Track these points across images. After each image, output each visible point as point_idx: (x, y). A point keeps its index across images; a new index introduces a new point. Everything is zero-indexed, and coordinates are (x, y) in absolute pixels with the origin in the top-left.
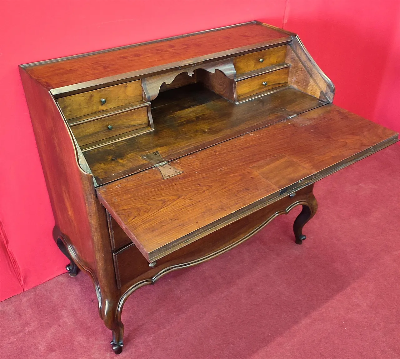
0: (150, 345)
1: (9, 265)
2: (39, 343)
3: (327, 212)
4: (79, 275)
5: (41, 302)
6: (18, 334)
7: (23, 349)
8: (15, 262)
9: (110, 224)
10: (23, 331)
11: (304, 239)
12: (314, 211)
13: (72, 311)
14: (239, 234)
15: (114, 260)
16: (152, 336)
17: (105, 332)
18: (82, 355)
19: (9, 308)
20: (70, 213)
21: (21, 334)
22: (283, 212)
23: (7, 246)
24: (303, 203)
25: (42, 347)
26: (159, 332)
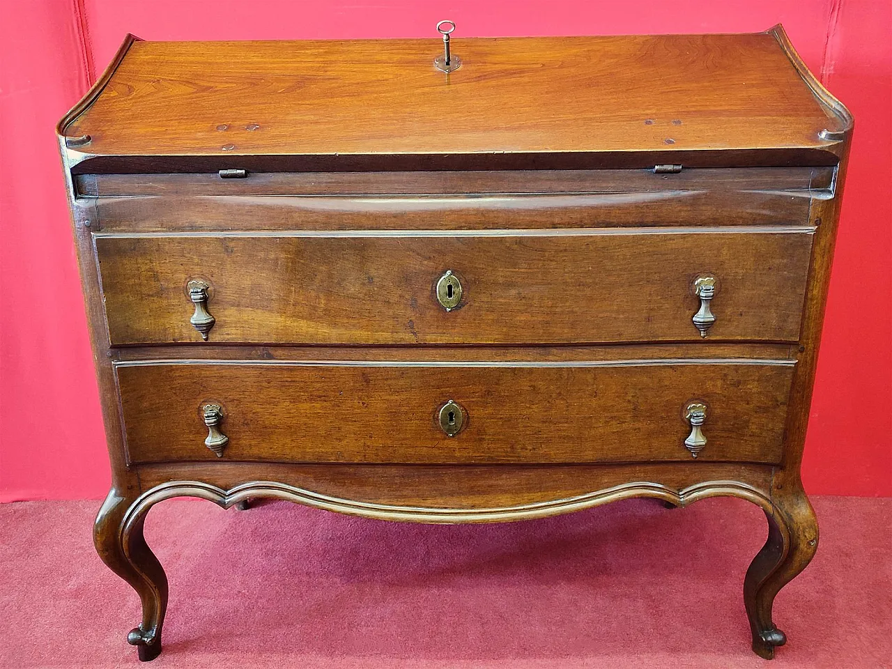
11: (779, 644)
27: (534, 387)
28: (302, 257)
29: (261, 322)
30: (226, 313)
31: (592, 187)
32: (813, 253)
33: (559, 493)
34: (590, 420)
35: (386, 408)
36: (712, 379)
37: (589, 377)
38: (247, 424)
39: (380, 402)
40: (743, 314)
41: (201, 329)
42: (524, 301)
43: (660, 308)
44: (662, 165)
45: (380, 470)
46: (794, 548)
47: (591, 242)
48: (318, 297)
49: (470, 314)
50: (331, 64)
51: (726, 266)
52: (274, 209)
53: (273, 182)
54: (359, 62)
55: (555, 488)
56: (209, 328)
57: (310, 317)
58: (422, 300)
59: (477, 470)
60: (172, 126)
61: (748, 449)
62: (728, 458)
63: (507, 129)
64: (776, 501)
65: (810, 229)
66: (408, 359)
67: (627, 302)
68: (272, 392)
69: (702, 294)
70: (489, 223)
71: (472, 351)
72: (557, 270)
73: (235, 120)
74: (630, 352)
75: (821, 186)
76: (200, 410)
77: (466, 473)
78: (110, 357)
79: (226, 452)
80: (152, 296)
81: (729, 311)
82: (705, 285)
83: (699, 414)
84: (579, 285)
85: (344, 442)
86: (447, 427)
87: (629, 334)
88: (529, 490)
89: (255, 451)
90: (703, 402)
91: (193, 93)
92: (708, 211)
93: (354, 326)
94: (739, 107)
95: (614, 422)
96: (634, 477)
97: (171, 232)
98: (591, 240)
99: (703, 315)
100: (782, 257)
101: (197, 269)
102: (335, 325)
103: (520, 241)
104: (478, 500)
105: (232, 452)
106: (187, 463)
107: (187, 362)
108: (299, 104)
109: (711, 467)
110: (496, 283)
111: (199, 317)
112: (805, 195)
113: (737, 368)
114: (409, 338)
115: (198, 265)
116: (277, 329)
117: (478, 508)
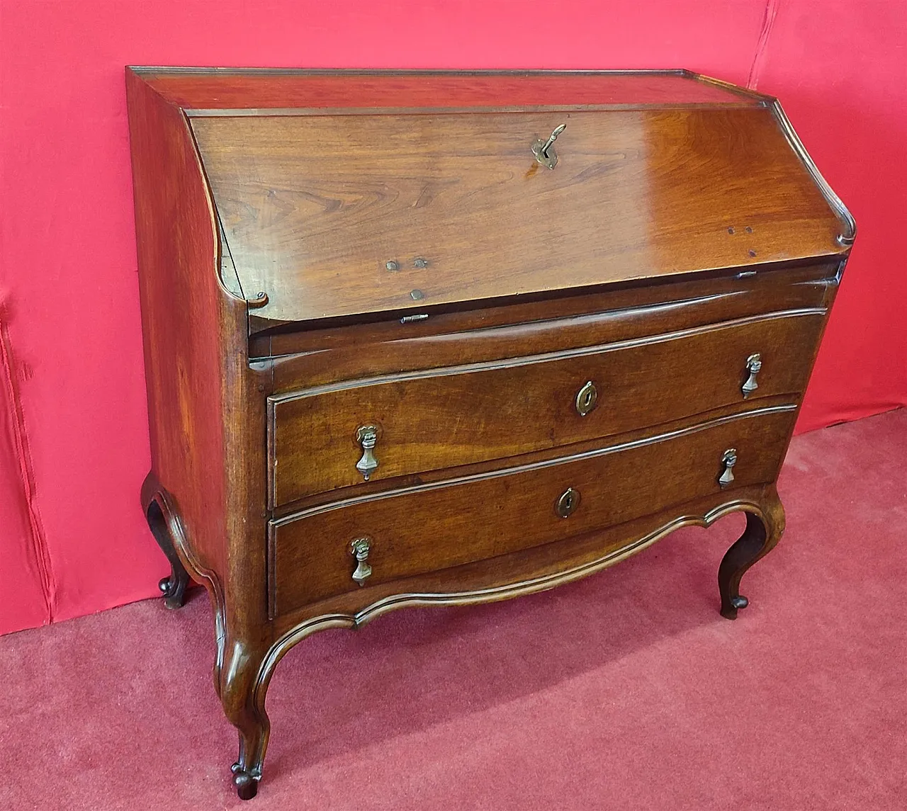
0: (327, 792)
1: (27, 549)
2: (62, 744)
3: (805, 557)
4: (186, 608)
5: (86, 652)
6: (18, 716)
7: (21, 751)
8: (43, 544)
9: (272, 440)
10: (30, 710)
11: (742, 607)
12: (776, 536)
13: (156, 683)
14: (583, 552)
15: (270, 537)
16: (337, 771)
17: (224, 744)
18: (159, 786)
19: (8, 654)
20: (187, 426)
21: (24, 717)
22: (697, 521)
23: (31, 500)
24: (748, 507)
25: (66, 754)
26: (355, 765)
29: (423, 454)
30: (391, 451)
31: (694, 294)
35: (519, 507)
36: (743, 429)
39: (514, 502)
40: (772, 377)
42: (638, 397)
43: (723, 383)
44: (744, 272)
45: (499, 559)
47: (692, 341)
48: (479, 423)
49: (598, 414)
50: (437, 157)
51: (769, 344)
53: (448, 321)
57: (469, 441)
58: (564, 410)
61: (755, 475)
62: (742, 484)
64: (763, 507)
65: (822, 311)
67: (705, 383)
68: (421, 515)
69: (752, 369)
71: (590, 443)
72: (666, 367)
75: (831, 276)
76: (349, 546)
77: (566, 543)
78: (265, 517)
80: (321, 449)
81: (764, 377)
82: (753, 361)
84: (678, 377)
86: (563, 511)
87: (701, 408)
88: (609, 543)
89: (396, 571)
90: (736, 448)
92: (763, 303)
93: (506, 442)
99: (749, 384)
101: (369, 415)
102: (490, 444)
105: (374, 577)
107: (342, 504)
110: (622, 386)
111: (366, 462)
114: (547, 443)
115: (371, 411)
116: (437, 457)
117: (570, 569)
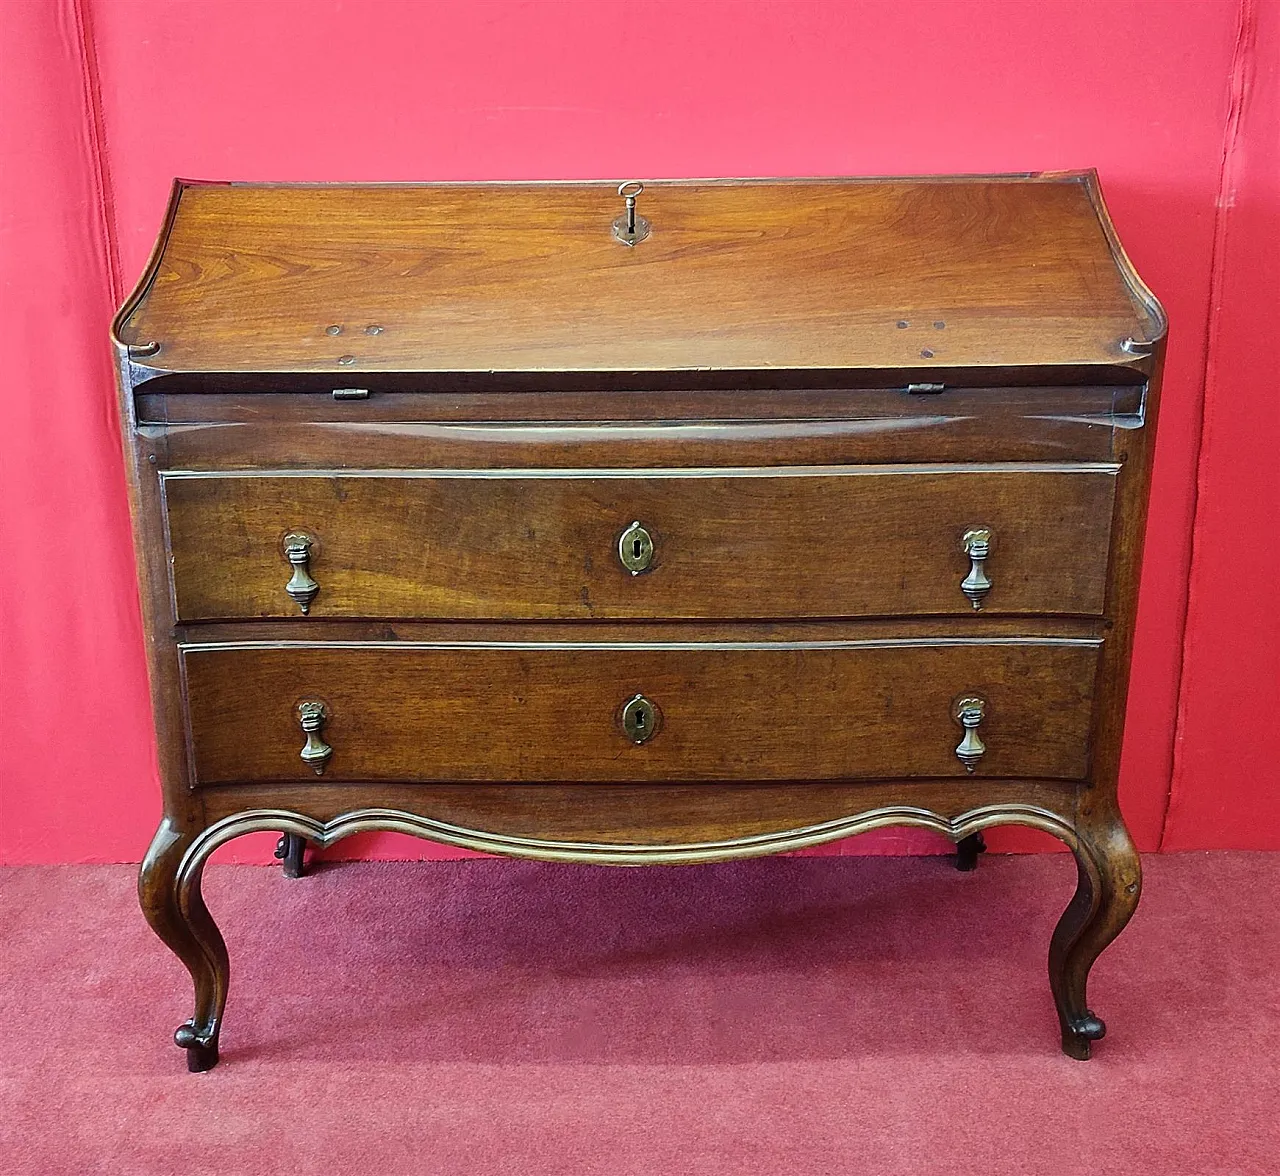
11: (1096, 1037)
15: (180, 667)
27: (751, 676)
28: (442, 504)
29: (382, 590)
30: (337, 577)
31: (826, 411)
32: (1118, 498)
33: (785, 822)
34: (827, 720)
35: (551, 706)
36: (991, 664)
37: (826, 662)
38: (360, 729)
39: (542, 696)
40: (1029, 578)
41: (301, 599)
42: (736, 562)
43: (918, 571)
44: (919, 384)
45: (540, 791)
46: (1107, 896)
47: (824, 485)
48: (460, 557)
49: (664, 578)
50: (468, 229)
51: (1004, 515)
52: (405, 441)
53: (404, 405)
54: (507, 226)
55: (779, 816)
56: (311, 598)
57: (451, 584)
58: (600, 561)
59: (674, 791)
60: (266, 328)
61: (1040, 760)
62: (1016, 772)
63: (715, 335)
64: (1083, 833)
65: (1111, 468)
66: (581, 639)
67: (873, 563)
68: (396, 685)
69: (973, 553)
70: (690, 459)
71: (668, 628)
72: (779, 521)
73: (349, 319)
74: (881, 628)
75: (1126, 410)
76: (295, 709)
77: (658, 795)
78: (174, 638)
79: (329, 768)
80: (235, 555)
81: (1010, 575)
82: (977, 541)
83: (974, 712)
84: (809, 541)
85: (493, 754)
86: (634, 731)
87: (878, 605)
88: (744, 819)
89: (369, 766)
90: (980, 696)
91: (284, 276)
92: (980, 443)
93: (509, 595)
94: (1022, 303)
95: (859, 724)
96: (888, 800)
97: (263, 469)
98: (825, 481)
99: (975, 580)
100: (1079, 504)
101: (298, 519)
102: (483, 594)
103: (730, 482)
104: (675, 833)
105: (338, 767)
106: (271, 785)
107: (280, 644)
108: (432, 294)
109: (994, 786)
110: (698, 538)
111: (298, 583)
112: (1106, 423)
113: (1024, 649)
114: (581, 610)
115: (299, 514)
116: (404, 599)
117: (675, 844)
